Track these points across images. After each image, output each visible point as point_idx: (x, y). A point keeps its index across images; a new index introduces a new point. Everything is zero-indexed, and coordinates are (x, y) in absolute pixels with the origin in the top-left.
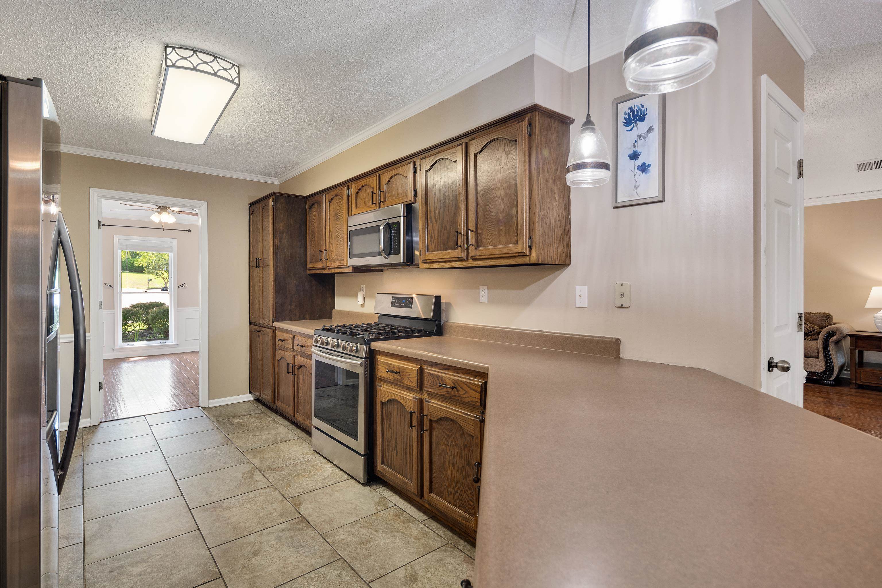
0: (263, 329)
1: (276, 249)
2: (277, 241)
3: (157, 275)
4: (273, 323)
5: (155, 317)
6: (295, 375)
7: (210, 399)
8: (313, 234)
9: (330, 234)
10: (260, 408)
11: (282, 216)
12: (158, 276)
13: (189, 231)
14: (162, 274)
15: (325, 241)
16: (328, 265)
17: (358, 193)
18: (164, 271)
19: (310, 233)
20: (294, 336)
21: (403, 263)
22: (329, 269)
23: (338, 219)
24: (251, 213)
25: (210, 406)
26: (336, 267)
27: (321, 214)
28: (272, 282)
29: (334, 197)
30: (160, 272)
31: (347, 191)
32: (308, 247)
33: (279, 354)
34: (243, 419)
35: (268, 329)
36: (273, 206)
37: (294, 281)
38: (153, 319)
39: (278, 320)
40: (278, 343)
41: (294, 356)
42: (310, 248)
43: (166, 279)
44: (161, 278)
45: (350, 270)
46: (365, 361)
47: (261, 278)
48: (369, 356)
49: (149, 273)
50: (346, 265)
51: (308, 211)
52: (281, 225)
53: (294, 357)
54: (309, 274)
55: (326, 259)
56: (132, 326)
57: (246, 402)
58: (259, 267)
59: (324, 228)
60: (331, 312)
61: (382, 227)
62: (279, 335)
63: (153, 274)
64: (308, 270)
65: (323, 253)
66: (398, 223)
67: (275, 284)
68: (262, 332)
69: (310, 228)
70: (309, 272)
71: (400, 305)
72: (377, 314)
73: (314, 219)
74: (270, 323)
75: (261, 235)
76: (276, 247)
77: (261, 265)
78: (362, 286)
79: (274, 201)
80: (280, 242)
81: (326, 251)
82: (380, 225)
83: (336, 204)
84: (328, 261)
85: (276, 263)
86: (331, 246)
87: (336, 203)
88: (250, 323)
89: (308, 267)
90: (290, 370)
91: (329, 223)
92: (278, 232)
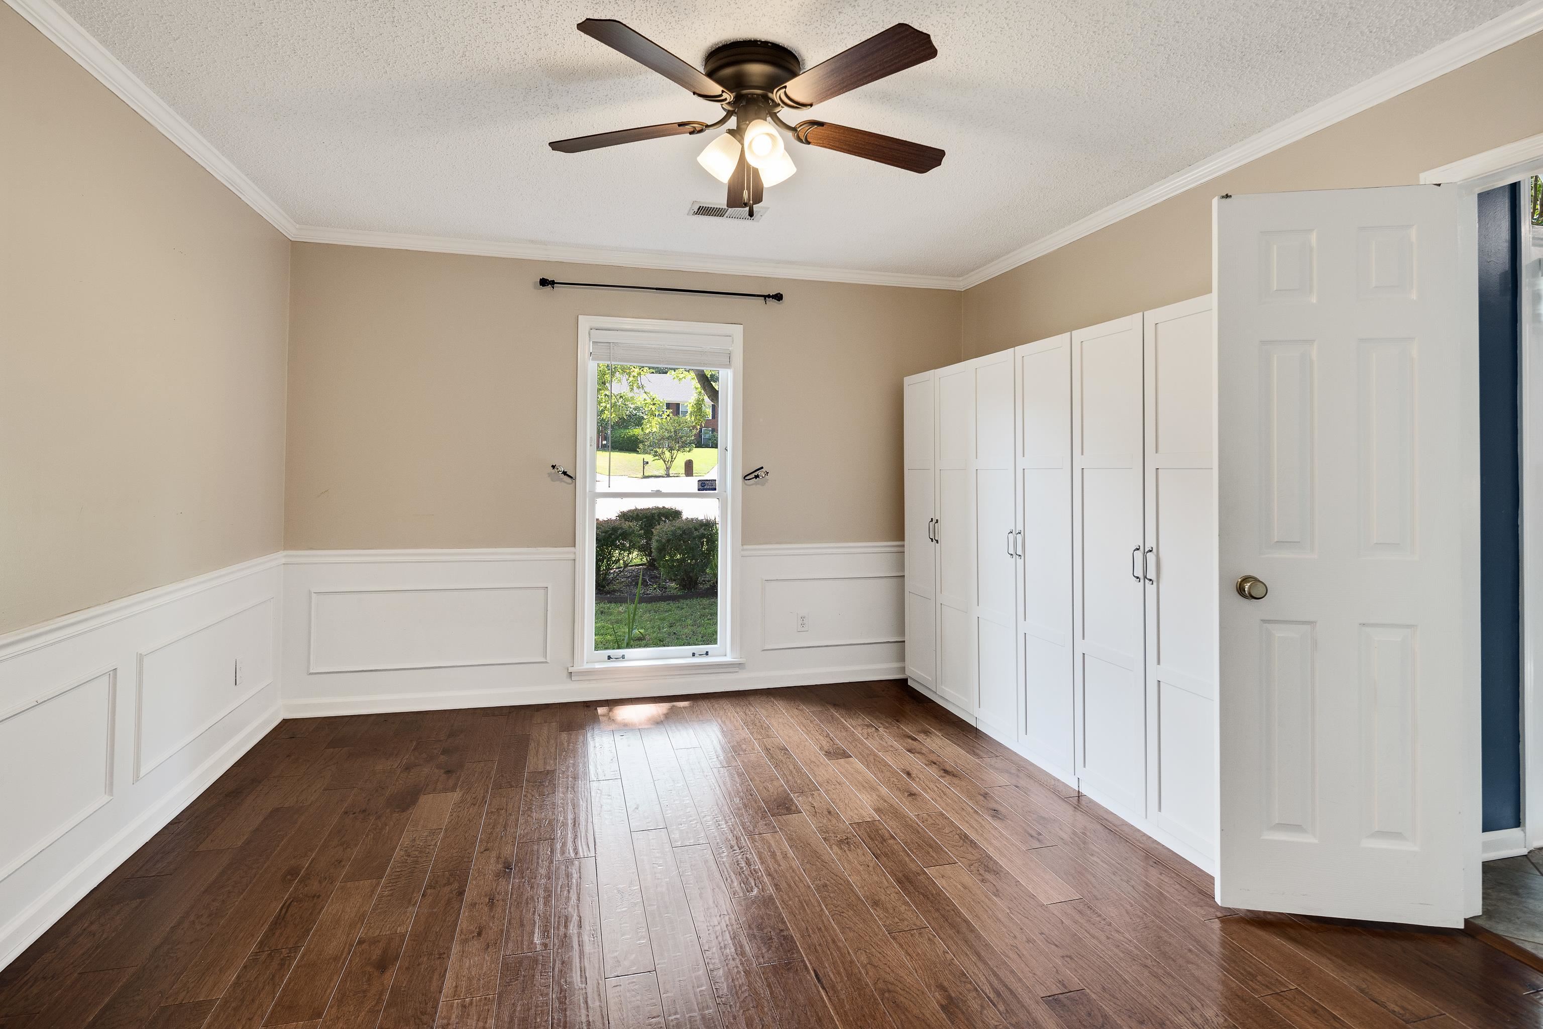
3: (655, 456)
5: (665, 544)
12: (657, 458)
13: (778, 297)
14: (663, 453)
18: (665, 449)
30: (659, 451)
38: (662, 549)
43: (668, 462)
44: (661, 460)
49: (645, 452)
63: (650, 454)
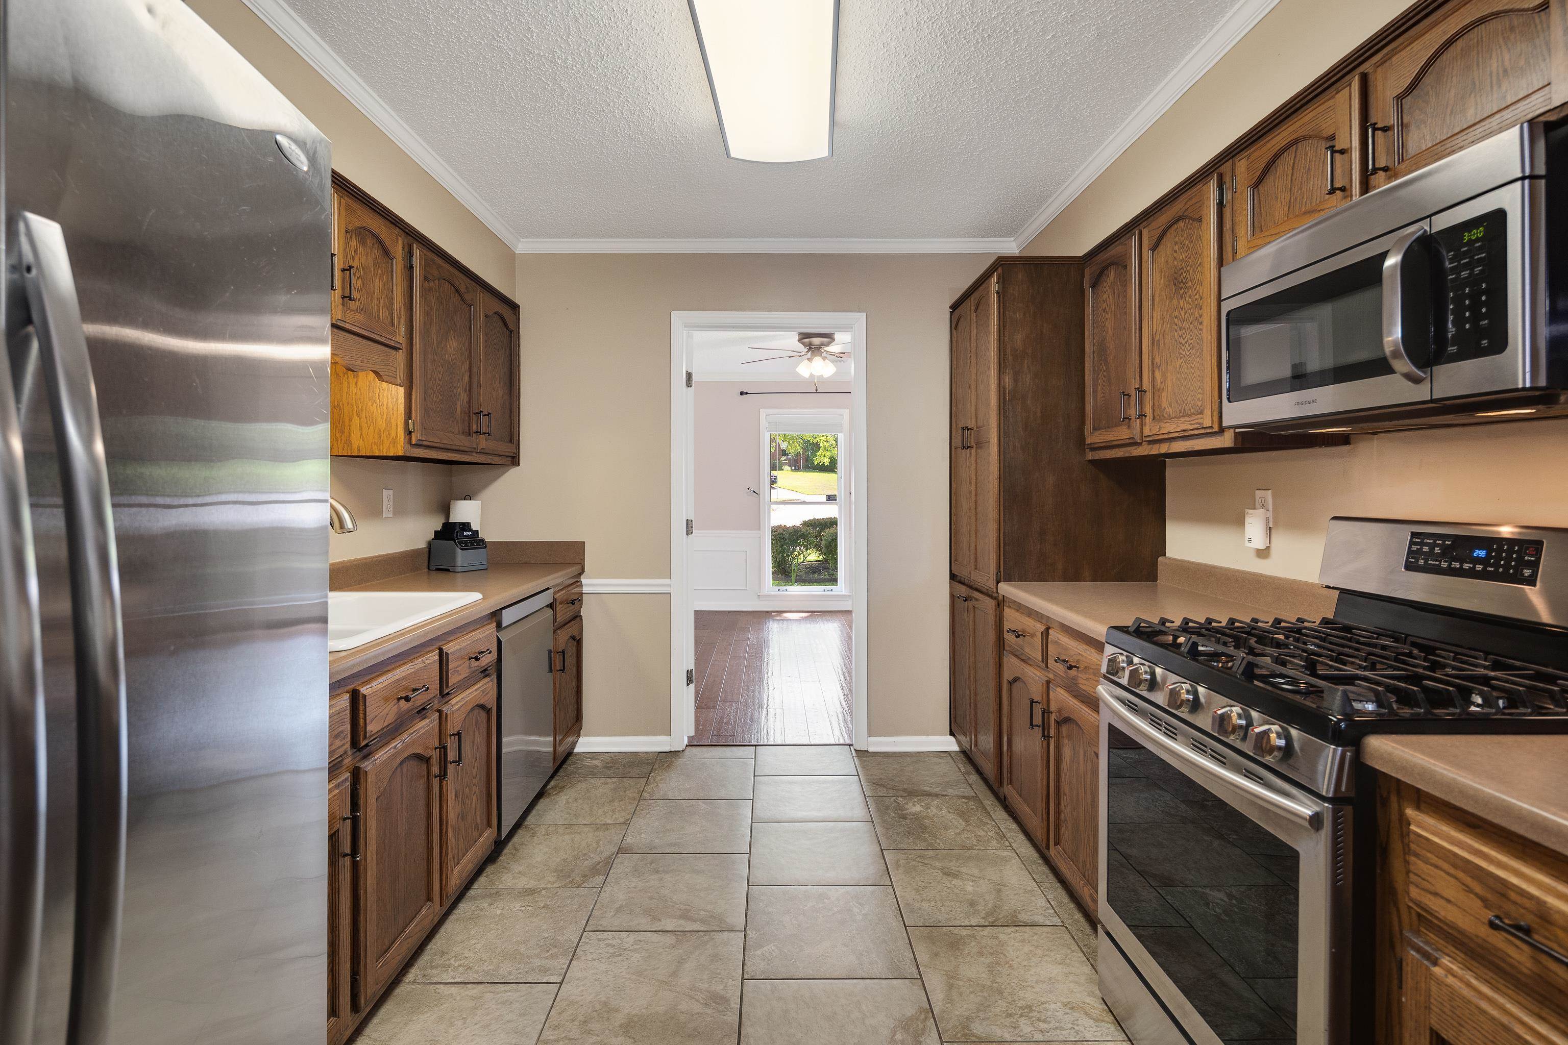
0: (976, 594)
1: (1004, 398)
2: (1008, 380)
4: (998, 583)
6: (1049, 737)
7: (869, 735)
8: (1102, 350)
9: (1153, 340)
10: (970, 781)
11: (1019, 316)
15: (1137, 365)
16: (1147, 432)
17: (1257, 184)
19: (1094, 353)
20: (1048, 629)
21: (1531, 389)
22: (1150, 442)
23: (1182, 291)
24: (953, 326)
25: (871, 750)
26: (1176, 435)
27: (1125, 291)
28: (996, 483)
29: (1170, 226)
31: (1217, 193)
32: (1089, 390)
33: (1012, 667)
34: (928, 807)
35: (987, 598)
36: (998, 293)
37: (1051, 480)
39: (1009, 579)
40: (1010, 638)
41: (1048, 683)
42: (1095, 391)
45: (1226, 440)
46: (1335, 812)
47: (973, 472)
48: (1352, 794)
50: (1211, 427)
51: (1090, 292)
52: (1019, 339)
53: (1048, 687)
54: (1091, 462)
55: (1142, 416)
56: (802, 556)
57: (942, 755)
58: (968, 447)
59: (1134, 327)
60: (1155, 565)
61: (1392, 261)
62: (1012, 618)
64: (1087, 450)
65: (1133, 398)
66: (1498, 217)
67: (1002, 487)
68: (974, 602)
69: (1094, 339)
70: (1090, 456)
71: (1456, 565)
72: (1334, 588)
73: (1104, 310)
74: (991, 584)
75: (974, 370)
76: (1004, 394)
77: (973, 444)
78: (1259, 493)
79: (1001, 280)
80: (1016, 380)
81: (1140, 390)
82: (1383, 256)
83: (1176, 248)
84: (1148, 420)
85: (1005, 433)
86: (1158, 375)
87: (1176, 243)
88: (953, 577)
89: (1088, 441)
90: (1038, 720)
91: (1153, 309)
92: (1010, 358)
